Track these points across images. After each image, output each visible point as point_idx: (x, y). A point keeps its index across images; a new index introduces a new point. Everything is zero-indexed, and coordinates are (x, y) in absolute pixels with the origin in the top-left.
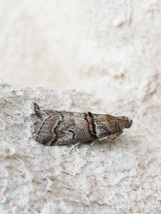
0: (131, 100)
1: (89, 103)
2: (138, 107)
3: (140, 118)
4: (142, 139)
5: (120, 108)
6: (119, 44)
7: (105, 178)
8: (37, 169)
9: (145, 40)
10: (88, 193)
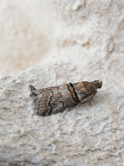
0: (97, 60)
1: (68, 71)
2: (103, 65)
3: (107, 72)
4: (111, 90)
5: (91, 68)
6: (81, 21)
7: (91, 129)
8: (42, 138)
9: (98, 15)
10: (82, 145)
